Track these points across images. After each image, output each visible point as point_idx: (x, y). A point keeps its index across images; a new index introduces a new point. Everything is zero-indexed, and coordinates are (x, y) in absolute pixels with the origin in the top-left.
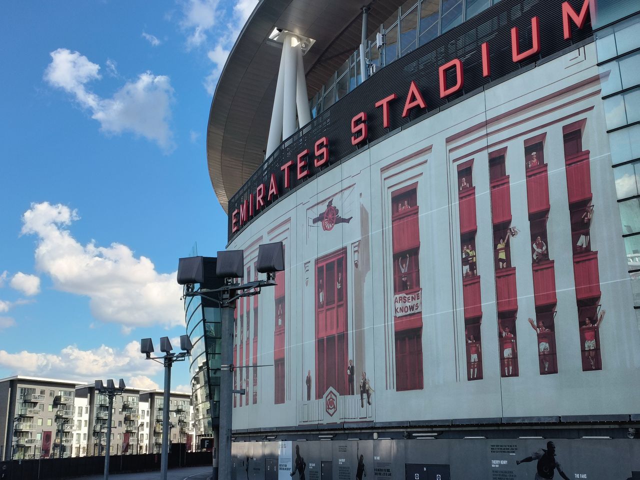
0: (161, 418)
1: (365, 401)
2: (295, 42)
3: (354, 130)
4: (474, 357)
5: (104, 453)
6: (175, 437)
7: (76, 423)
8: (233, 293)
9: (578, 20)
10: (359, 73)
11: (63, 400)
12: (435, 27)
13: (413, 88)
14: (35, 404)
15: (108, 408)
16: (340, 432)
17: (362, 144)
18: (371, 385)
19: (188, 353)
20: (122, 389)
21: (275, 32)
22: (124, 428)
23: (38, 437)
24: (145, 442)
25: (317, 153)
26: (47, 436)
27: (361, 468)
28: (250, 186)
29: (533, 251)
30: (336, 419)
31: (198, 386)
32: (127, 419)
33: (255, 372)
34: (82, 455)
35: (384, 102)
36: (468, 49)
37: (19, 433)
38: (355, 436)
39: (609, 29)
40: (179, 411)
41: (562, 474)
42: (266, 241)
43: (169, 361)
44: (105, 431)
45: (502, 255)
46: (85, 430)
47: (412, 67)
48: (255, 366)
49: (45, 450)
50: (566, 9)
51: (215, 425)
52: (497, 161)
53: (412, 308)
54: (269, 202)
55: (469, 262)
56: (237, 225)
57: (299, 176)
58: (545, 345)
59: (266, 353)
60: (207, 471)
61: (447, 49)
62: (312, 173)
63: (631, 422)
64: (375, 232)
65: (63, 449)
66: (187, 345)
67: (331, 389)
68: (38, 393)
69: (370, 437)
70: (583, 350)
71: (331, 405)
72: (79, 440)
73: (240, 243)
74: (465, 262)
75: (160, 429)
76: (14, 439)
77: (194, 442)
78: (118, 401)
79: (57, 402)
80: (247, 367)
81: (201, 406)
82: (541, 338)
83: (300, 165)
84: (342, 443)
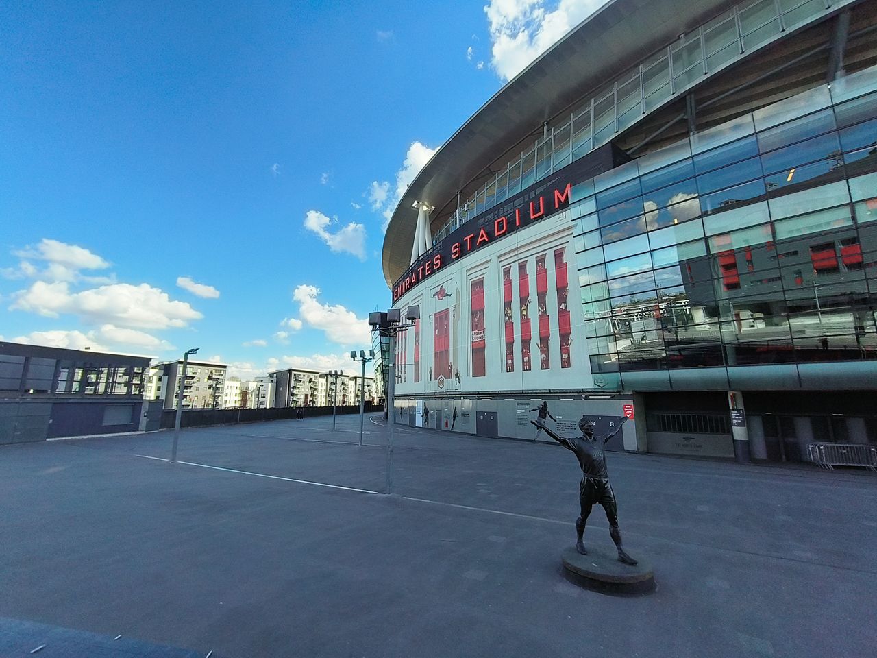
0: (360, 389)
1: (458, 382)
2: (425, 208)
3: (453, 252)
4: (510, 361)
5: (333, 405)
6: (367, 398)
7: (320, 391)
8: (395, 330)
9: (562, 199)
10: (456, 224)
11: (313, 380)
12: (493, 201)
13: (482, 231)
14: (301, 381)
15: (335, 384)
16: (445, 396)
17: (458, 258)
18: (460, 374)
19: (373, 358)
20: (341, 375)
21: (416, 203)
22: (342, 393)
23: (302, 397)
24: (353, 400)
25: (435, 263)
26: (306, 396)
27: (455, 414)
28: (403, 278)
29: (539, 310)
30: (444, 390)
31: (378, 374)
32: (344, 389)
33: (405, 367)
34: (323, 405)
35: (468, 238)
36: (509, 212)
37: (293, 395)
38: (453, 398)
39: (577, 204)
40: (368, 386)
41: (550, 416)
42: (410, 305)
43: (364, 362)
44: (334, 394)
45: (524, 313)
46: (324, 394)
47: (481, 221)
48: (405, 365)
49: (306, 403)
50: (557, 193)
51: (386, 392)
52: (522, 267)
53: (480, 338)
54: (412, 286)
55: (509, 316)
56: (397, 297)
57: (427, 274)
58: (544, 356)
59: (410, 359)
60: (382, 414)
61: (499, 212)
62: (433, 272)
63: (583, 392)
64: (463, 301)
65: (314, 402)
66: (372, 354)
67: (441, 376)
68: (302, 376)
69: (460, 398)
70: (562, 358)
71: (441, 383)
72: (321, 398)
73: (398, 305)
74: (506, 315)
75: (360, 394)
76: (291, 397)
77: (376, 401)
78: (340, 380)
79: (310, 381)
80: (401, 365)
81: (379, 384)
82: (542, 352)
83: (427, 268)
84: (446, 401)
